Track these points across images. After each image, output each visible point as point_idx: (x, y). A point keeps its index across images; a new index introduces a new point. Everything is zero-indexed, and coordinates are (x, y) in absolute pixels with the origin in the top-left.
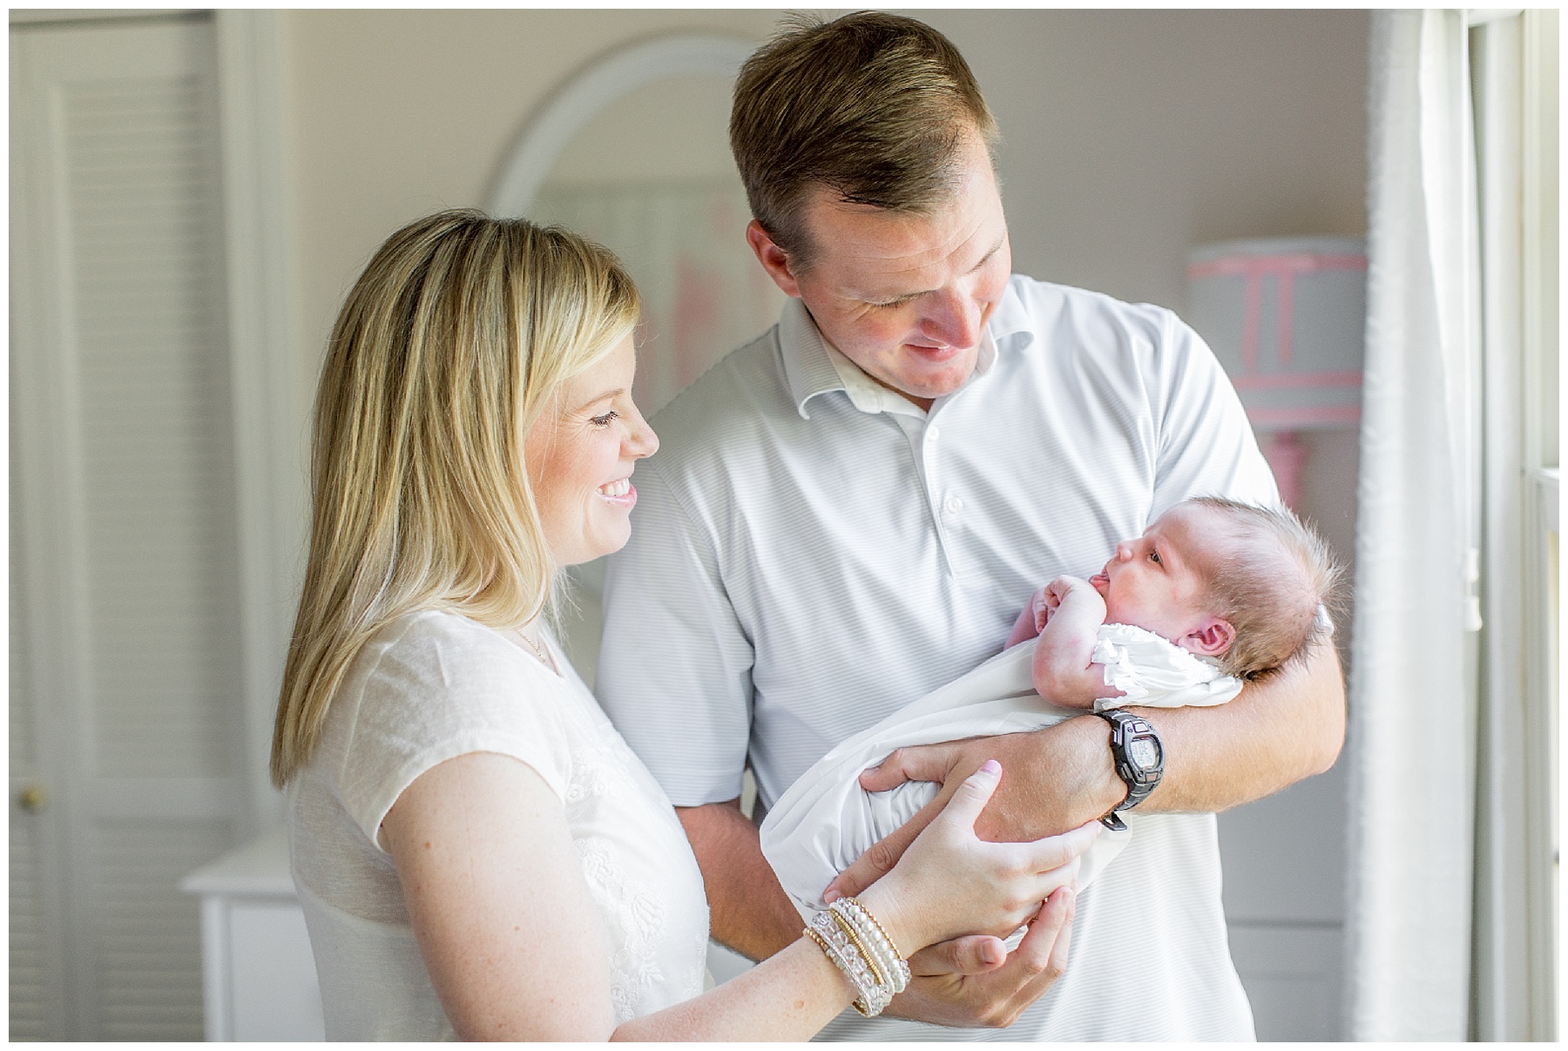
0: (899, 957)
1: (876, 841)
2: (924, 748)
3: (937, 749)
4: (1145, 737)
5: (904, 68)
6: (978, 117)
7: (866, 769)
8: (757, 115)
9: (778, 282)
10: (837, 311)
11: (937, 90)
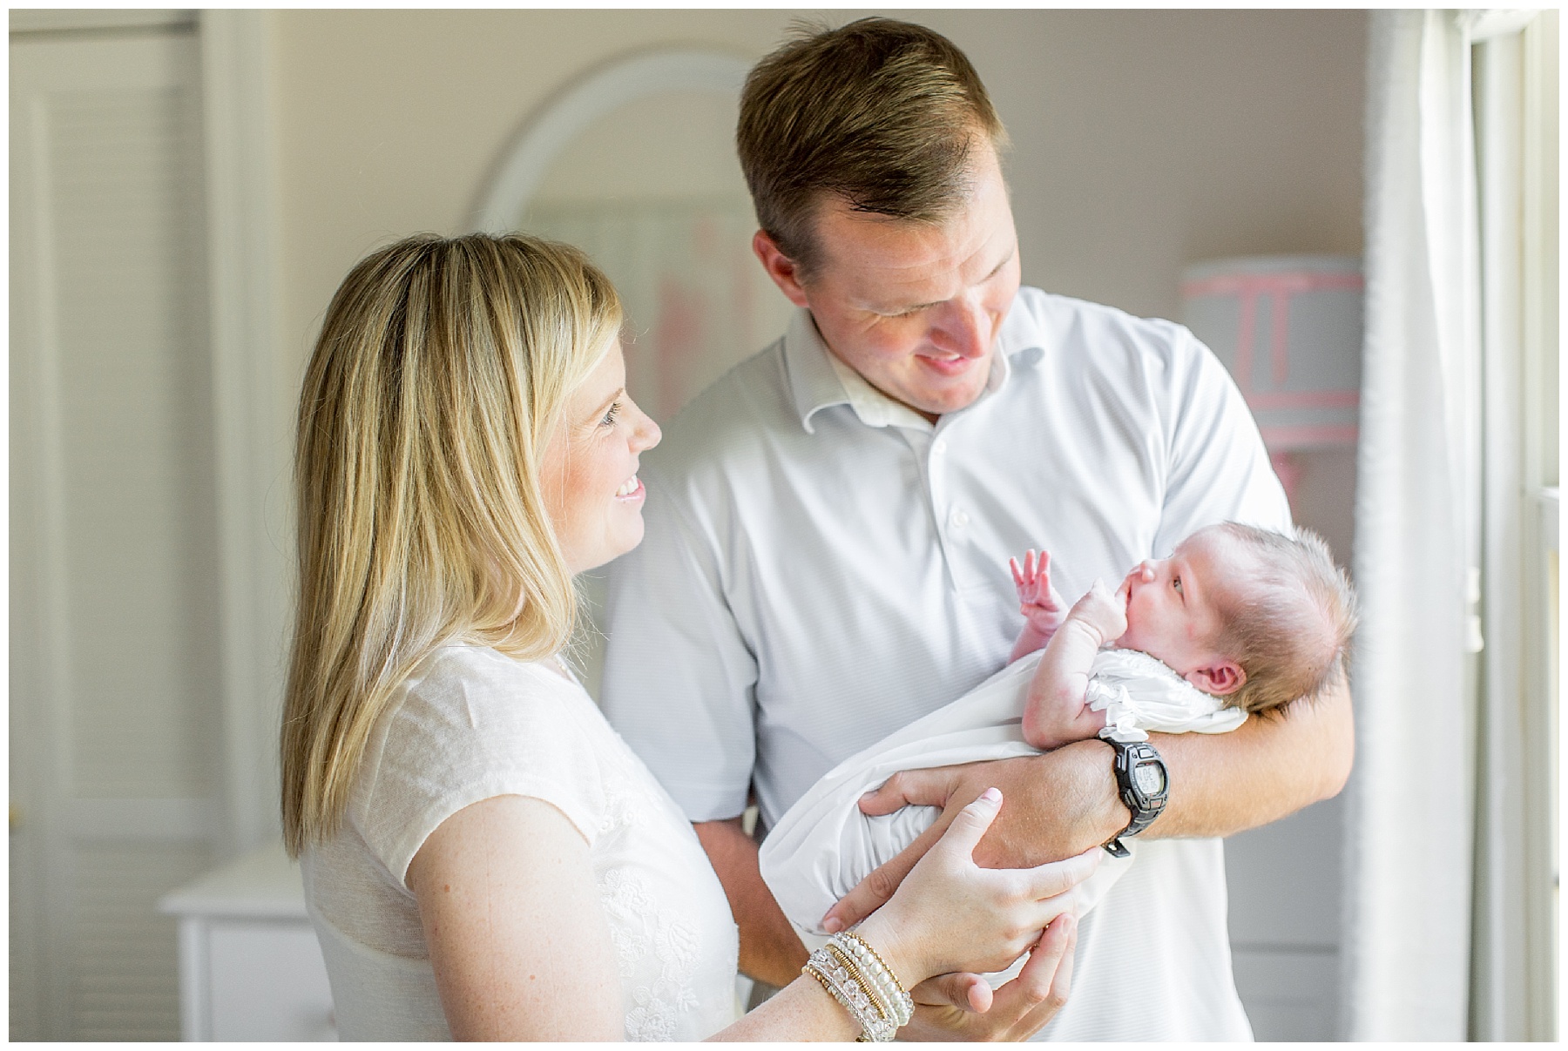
0: (901, 989)
1: (875, 867)
2: (924, 771)
3: (937, 773)
4: (1150, 763)
5: (915, 73)
6: (989, 123)
7: (867, 793)
8: (765, 124)
9: (786, 292)
10: (846, 323)
11: (948, 99)
